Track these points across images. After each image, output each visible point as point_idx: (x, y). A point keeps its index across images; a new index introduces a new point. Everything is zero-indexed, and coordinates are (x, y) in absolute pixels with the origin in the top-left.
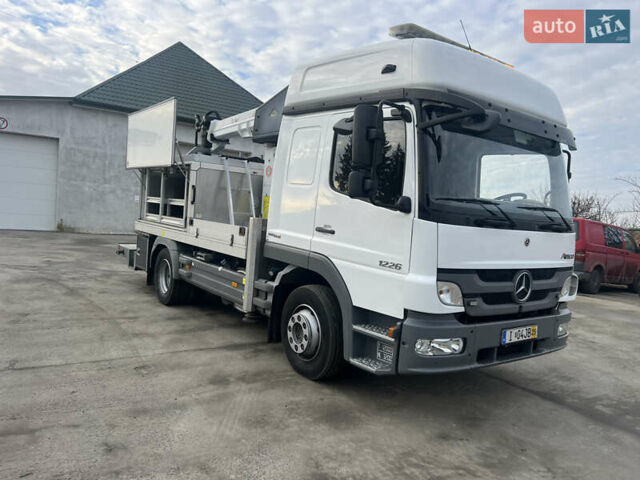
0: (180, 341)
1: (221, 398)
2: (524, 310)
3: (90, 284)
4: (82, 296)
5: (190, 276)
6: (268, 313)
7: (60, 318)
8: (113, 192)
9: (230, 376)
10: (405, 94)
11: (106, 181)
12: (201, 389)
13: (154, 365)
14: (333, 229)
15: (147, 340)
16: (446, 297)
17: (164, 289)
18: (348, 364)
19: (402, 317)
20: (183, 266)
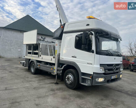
0: (40, 82)
1: (55, 94)
2: (115, 72)
3: (14, 70)
4: (13, 73)
5: (40, 67)
6: (61, 75)
7: (11, 78)
8: (13, 48)
9: (54, 89)
10: (92, 30)
11: (11, 46)
12: (50, 92)
13: (37, 87)
14: (76, 56)
15: (33, 82)
16: (101, 70)
17: (33, 71)
18: (81, 84)
19: (93, 74)
20: (38, 65)
